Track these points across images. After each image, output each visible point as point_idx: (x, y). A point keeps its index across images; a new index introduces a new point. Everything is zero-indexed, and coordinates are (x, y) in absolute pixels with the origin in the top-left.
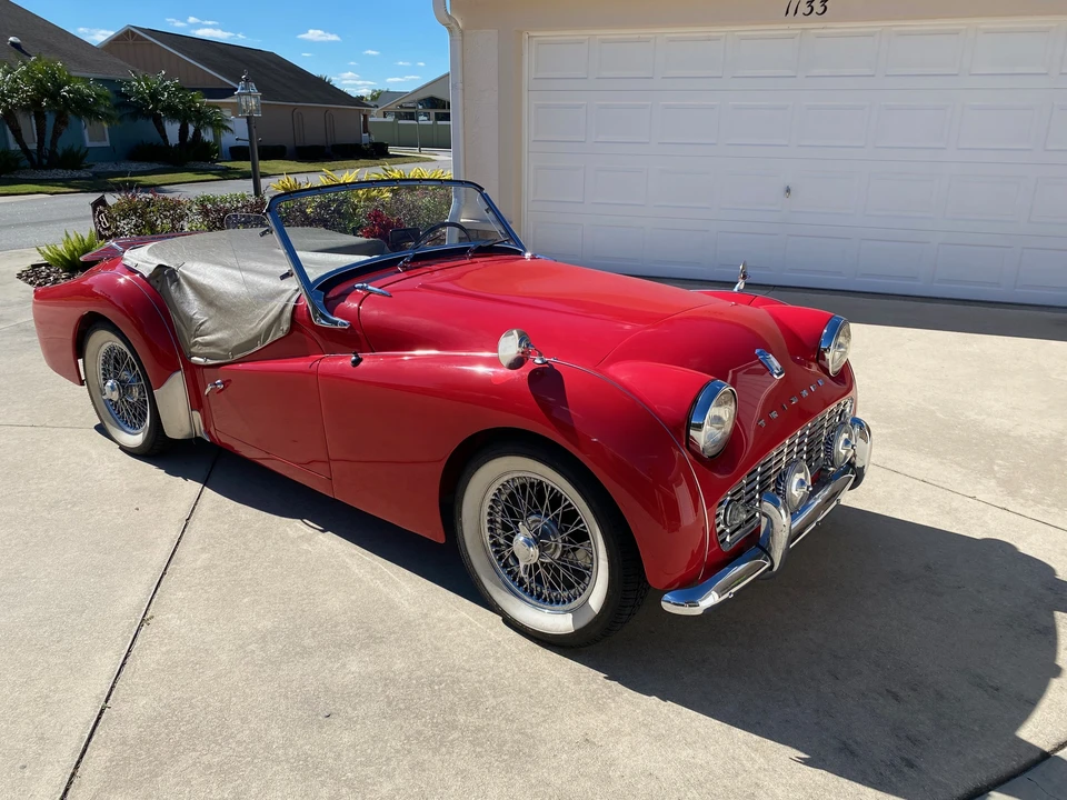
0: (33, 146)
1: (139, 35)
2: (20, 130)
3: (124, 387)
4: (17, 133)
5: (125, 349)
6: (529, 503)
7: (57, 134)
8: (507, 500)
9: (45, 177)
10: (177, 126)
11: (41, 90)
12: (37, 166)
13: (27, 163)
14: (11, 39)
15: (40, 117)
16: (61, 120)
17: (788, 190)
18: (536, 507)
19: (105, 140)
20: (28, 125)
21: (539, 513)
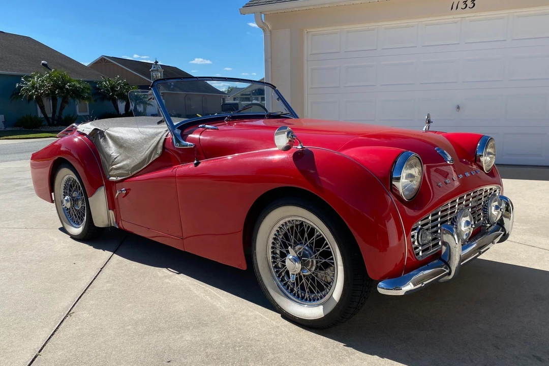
0: (50, 115)
1: (107, 60)
2: (44, 106)
3: (74, 201)
4: (42, 108)
5: (75, 178)
6: (296, 237)
7: (62, 108)
8: (283, 238)
9: (55, 130)
10: (124, 103)
11: (56, 86)
12: (51, 124)
13: (46, 123)
14: (42, 62)
15: (54, 100)
16: (65, 101)
17: (458, 107)
18: (300, 240)
19: (87, 112)
20: (48, 104)
21: (302, 243)
